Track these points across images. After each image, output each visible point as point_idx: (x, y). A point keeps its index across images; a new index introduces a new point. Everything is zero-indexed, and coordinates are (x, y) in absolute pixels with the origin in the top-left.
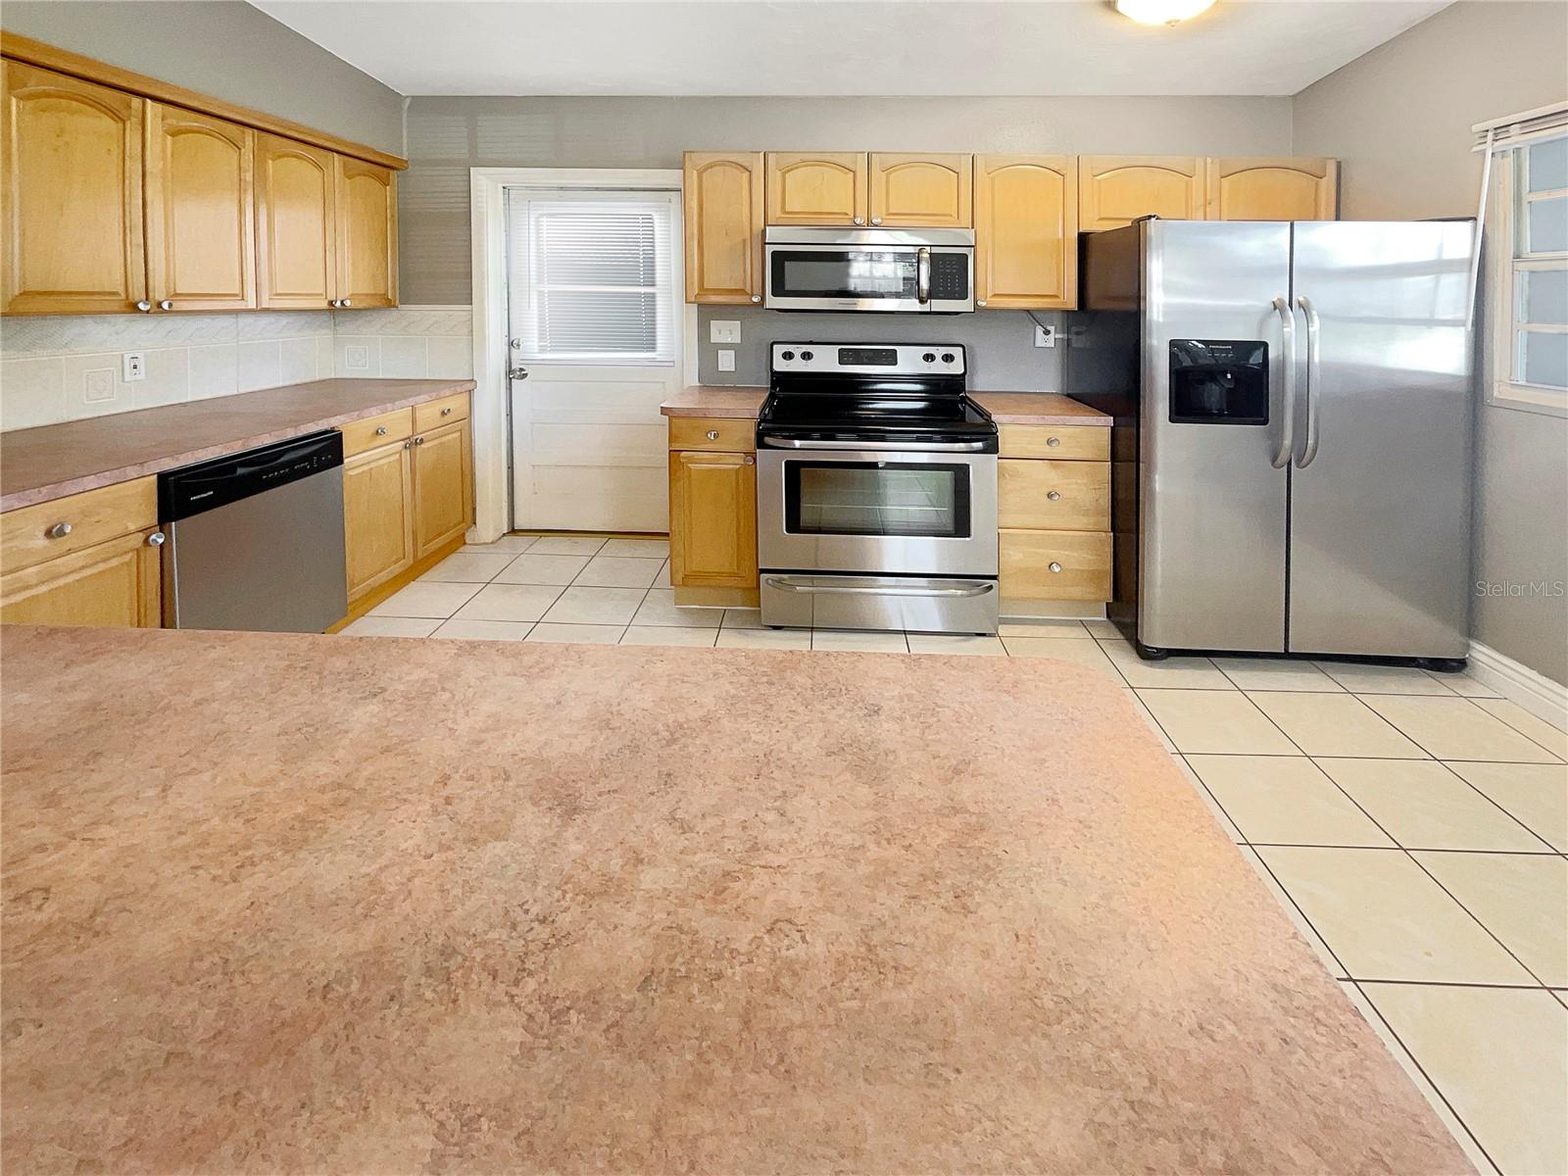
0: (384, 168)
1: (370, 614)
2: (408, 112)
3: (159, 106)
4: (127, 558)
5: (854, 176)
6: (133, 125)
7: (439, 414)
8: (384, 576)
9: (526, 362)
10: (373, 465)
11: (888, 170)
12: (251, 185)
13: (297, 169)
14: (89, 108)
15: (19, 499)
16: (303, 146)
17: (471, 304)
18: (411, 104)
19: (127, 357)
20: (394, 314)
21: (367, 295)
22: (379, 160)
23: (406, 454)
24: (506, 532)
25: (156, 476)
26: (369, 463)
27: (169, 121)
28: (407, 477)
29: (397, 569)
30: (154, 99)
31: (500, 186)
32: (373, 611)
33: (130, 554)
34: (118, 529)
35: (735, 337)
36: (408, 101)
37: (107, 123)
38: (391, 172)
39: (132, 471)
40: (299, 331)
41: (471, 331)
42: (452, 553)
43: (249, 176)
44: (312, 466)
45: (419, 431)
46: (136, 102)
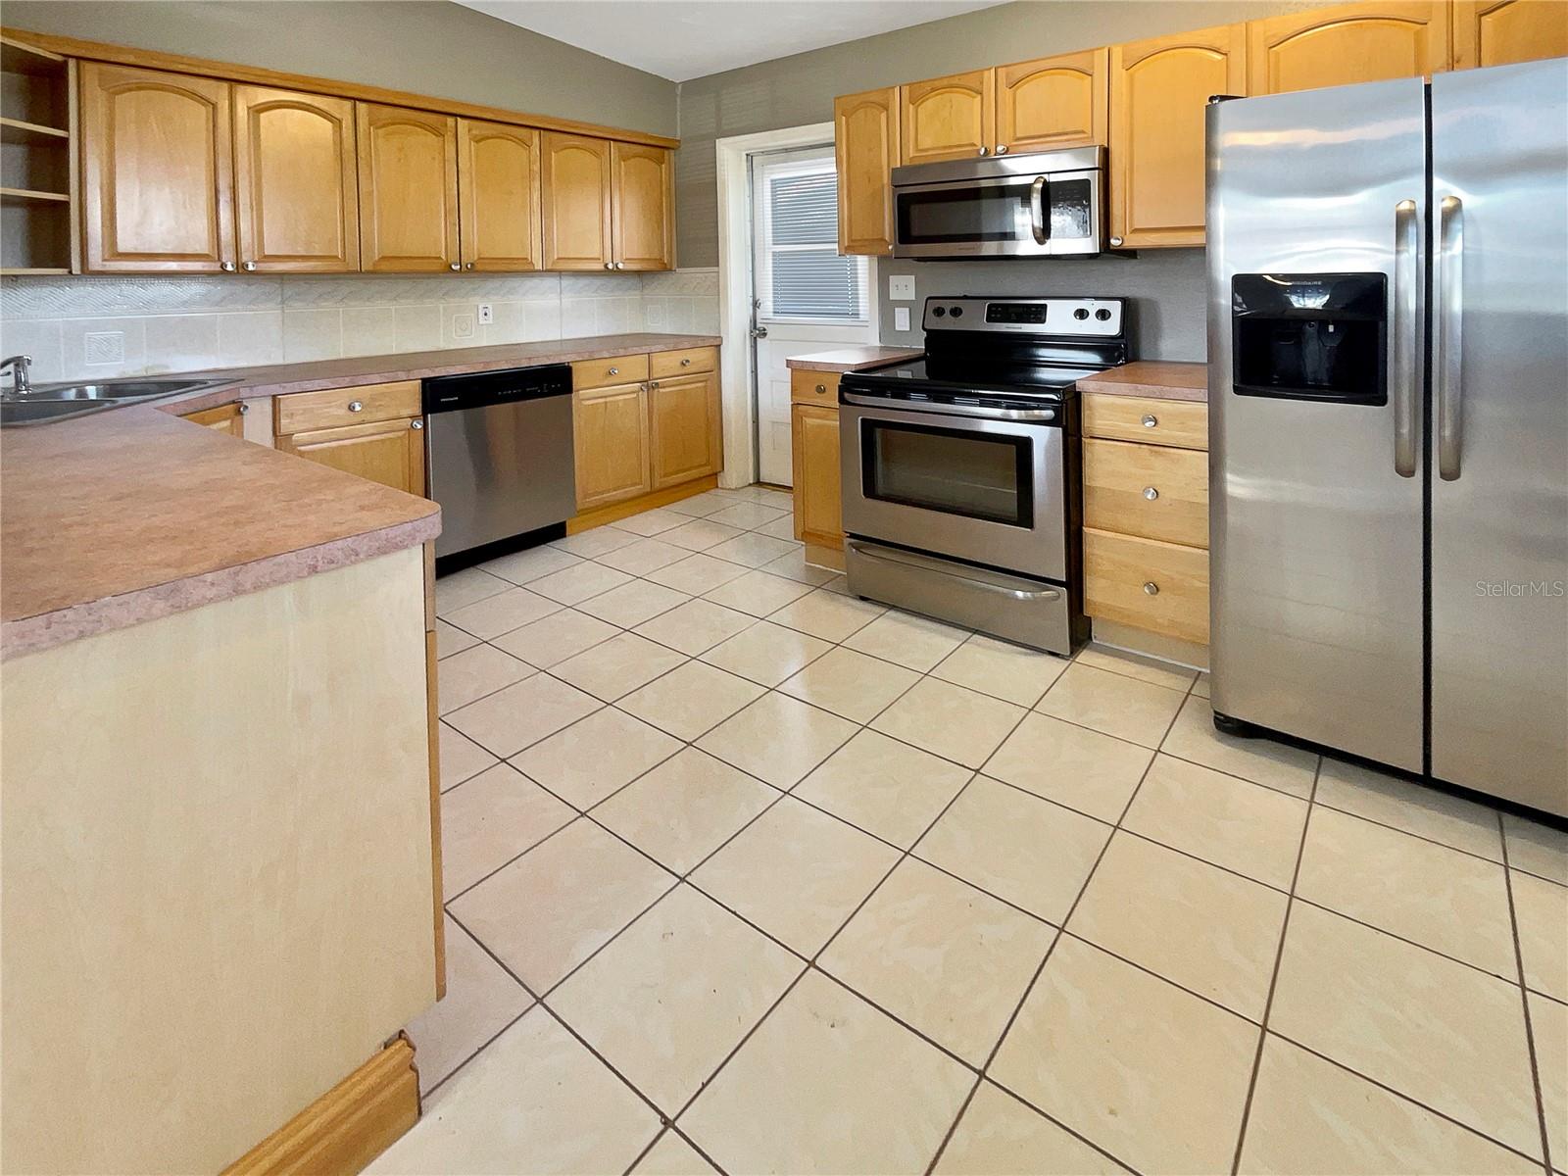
0: (660, 149)
1: (612, 524)
2: (682, 97)
3: (466, 122)
4: (400, 434)
5: (982, 99)
6: (449, 136)
7: (679, 364)
8: (619, 494)
9: (765, 321)
10: (608, 399)
11: (1013, 85)
12: (538, 176)
13: (576, 159)
14: (419, 130)
15: (333, 383)
16: (581, 138)
17: (718, 266)
18: (683, 87)
19: (480, 307)
20: (671, 278)
21: (643, 259)
22: (649, 142)
23: (643, 396)
24: (751, 482)
25: (420, 381)
26: (605, 397)
27: (474, 132)
28: (644, 415)
29: (634, 491)
30: (463, 117)
31: (744, 153)
32: (618, 522)
33: (403, 432)
34: (394, 413)
35: (910, 294)
36: (680, 87)
37: (431, 138)
38: (666, 152)
39: (402, 375)
40: (612, 291)
41: (716, 292)
42: (703, 492)
43: (536, 168)
44: (542, 389)
45: (655, 376)
46: (450, 121)
